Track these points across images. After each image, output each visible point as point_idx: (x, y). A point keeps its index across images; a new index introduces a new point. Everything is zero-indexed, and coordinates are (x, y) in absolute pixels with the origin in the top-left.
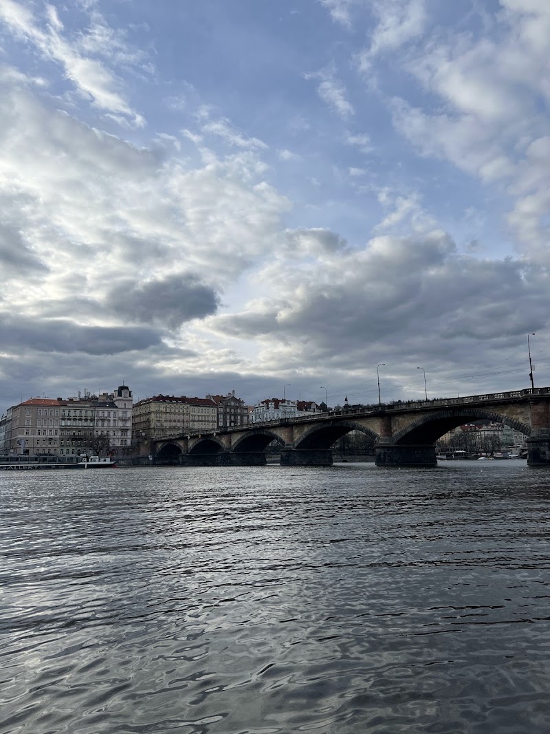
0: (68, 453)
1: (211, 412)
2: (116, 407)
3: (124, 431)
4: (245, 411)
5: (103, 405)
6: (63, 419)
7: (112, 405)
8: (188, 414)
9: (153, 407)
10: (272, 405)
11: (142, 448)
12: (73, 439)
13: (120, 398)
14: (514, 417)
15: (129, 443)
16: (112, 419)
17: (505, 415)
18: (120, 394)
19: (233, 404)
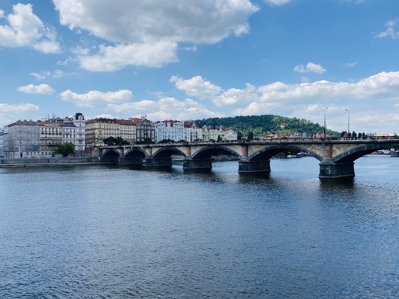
0: (46, 154)
1: (132, 129)
2: (75, 126)
3: (80, 141)
4: (153, 128)
5: (67, 125)
6: (43, 134)
7: (72, 125)
8: (118, 129)
9: (96, 125)
10: (169, 124)
11: (93, 152)
12: (49, 146)
13: (77, 120)
14: (314, 151)
15: (84, 148)
16: (73, 133)
17: (309, 149)
18: (77, 118)
19: (145, 123)
